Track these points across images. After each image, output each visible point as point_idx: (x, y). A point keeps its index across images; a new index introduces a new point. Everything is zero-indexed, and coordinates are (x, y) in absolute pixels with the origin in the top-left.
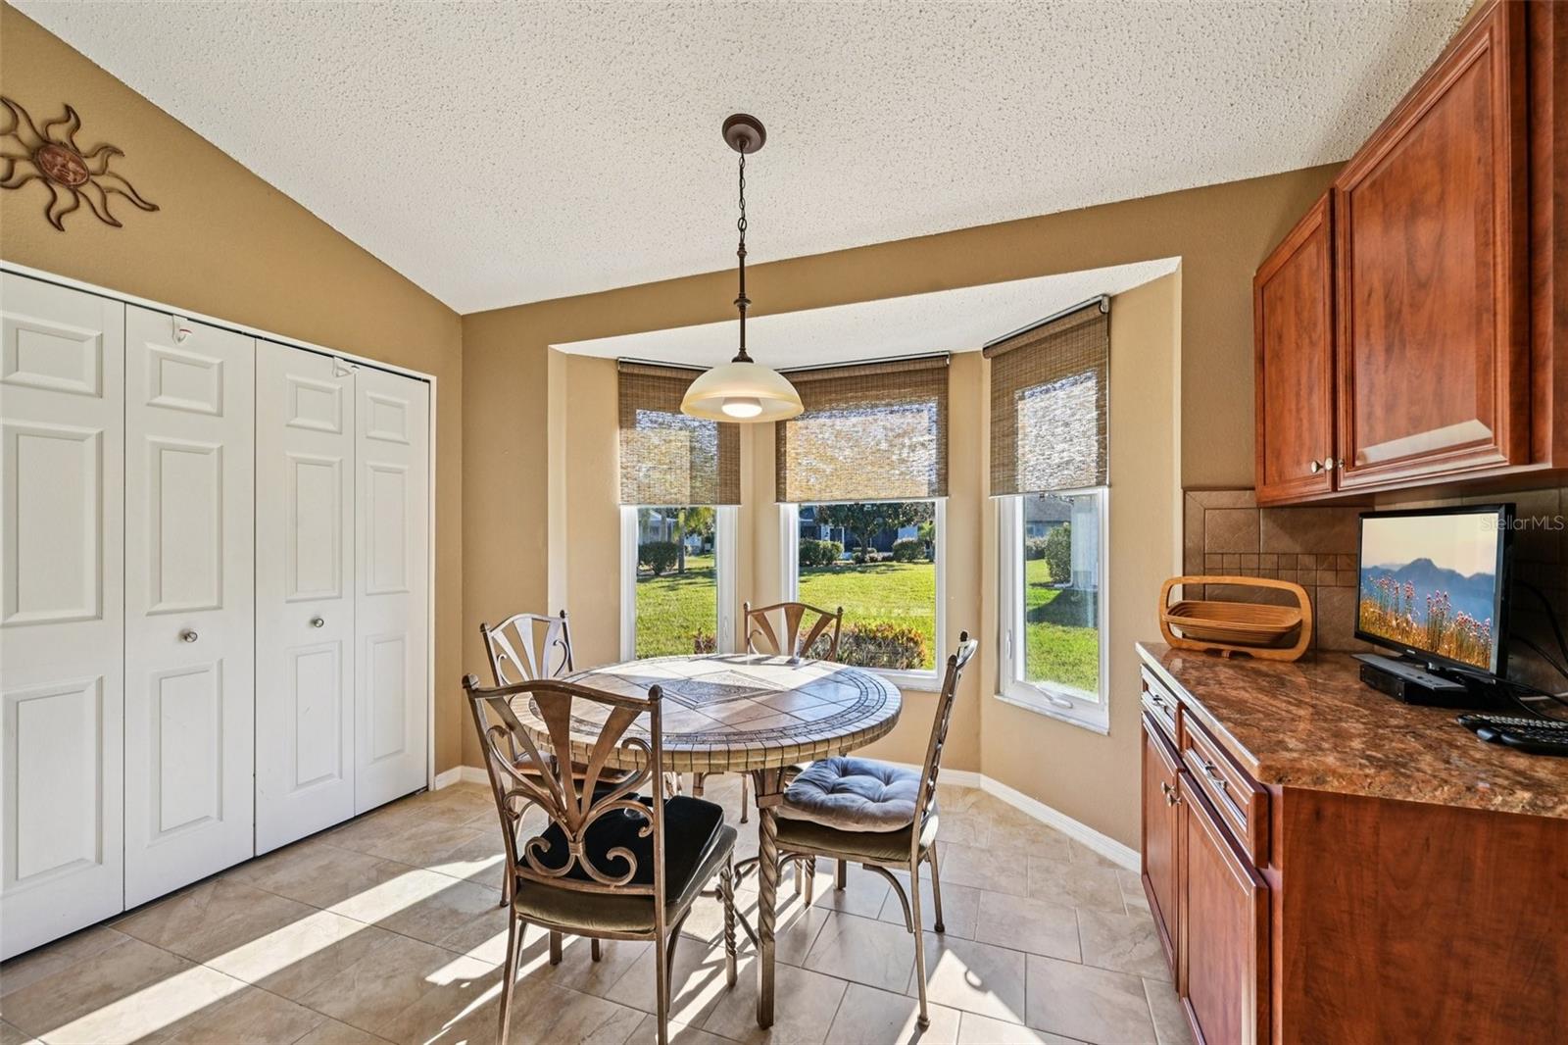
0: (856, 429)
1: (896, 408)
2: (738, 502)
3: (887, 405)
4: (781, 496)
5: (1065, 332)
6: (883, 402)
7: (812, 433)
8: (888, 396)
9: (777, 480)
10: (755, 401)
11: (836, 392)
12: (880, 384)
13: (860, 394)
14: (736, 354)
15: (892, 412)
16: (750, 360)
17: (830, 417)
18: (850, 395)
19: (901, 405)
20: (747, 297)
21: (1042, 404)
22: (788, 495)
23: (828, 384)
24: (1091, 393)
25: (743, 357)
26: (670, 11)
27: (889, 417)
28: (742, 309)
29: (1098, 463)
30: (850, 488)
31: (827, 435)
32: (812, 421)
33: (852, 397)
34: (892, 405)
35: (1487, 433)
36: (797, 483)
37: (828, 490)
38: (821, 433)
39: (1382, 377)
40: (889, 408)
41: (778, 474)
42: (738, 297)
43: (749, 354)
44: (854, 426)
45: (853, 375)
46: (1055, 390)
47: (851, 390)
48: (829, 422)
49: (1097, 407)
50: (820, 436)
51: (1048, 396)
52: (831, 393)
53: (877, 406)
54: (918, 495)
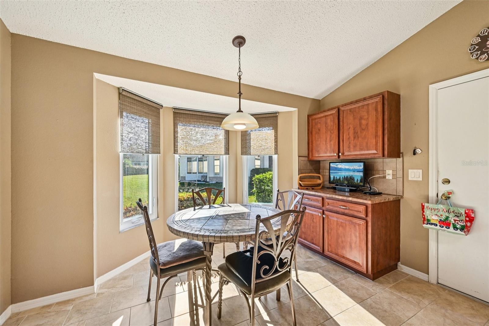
0: (203, 132)
1: (215, 127)
2: (160, 153)
3: (212, 126)
4: (175, 152)
5: (265, 117)
6: (211, 125)
7: (188, 131)
8: (213, 123)
9: (174, 146)
10: (244, 124)
11: (196, 119)
12: (210, 119)
13: (204, 121)
14: (238, 110)
15: (214, 128)
16: (242, 112)
17: (194, 127)
18: (201, 121)
19: (217, 127)
20: (241, 92)
21: (259, 133)
22: (179, 152)
23: (193, 116)
24: (273, 133)
25: (240, 111)
26: (255, 3)
27: (213, 130)
28: (240, 96)
29: (275, 149)
30: (201, 150)
31: (193, 133)
32: (188, 127)
33: (201, 122)
34: (214, 126)
35: (377, 152)
36: (182, 148)
37: (193, 151)
38: (191, 132)
39: (353, 142)
40: (213, 127)
41: (174, 144)
42: (238, 92)
43: (242, 110)
44: (202, 131)
45: (203, 115)
46: (262, 130)
47: (201, 119)
48: (194, 128)
49: (275, 136)
50: (191, 133)
51: (260, 132)
52: (194, 119)
53: (209, 126)
54: (221, 154)
